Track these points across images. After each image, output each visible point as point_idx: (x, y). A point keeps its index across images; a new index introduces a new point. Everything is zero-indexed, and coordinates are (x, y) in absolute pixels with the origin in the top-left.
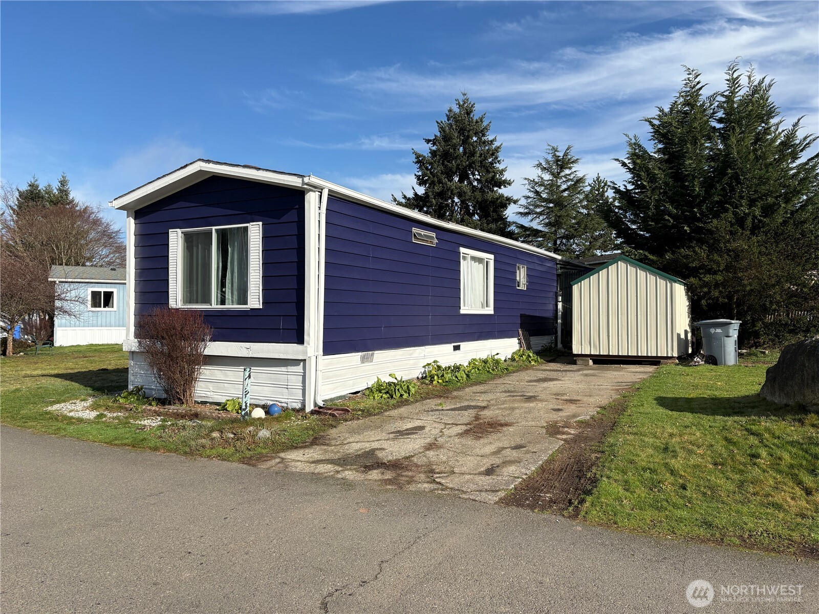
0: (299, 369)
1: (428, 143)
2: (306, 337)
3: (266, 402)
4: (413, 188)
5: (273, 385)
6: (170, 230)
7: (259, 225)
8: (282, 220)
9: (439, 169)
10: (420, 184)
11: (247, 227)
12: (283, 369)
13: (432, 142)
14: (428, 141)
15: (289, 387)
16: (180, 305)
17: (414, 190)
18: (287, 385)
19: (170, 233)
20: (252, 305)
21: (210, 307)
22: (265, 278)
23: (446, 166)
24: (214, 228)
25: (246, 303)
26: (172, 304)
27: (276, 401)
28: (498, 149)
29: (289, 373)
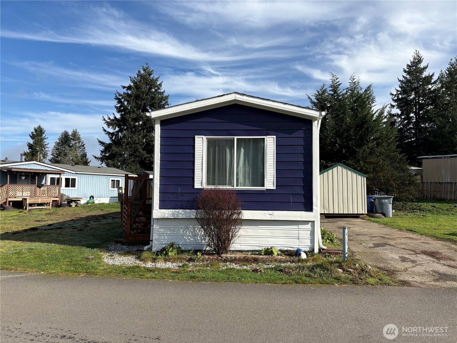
0: (309, 226)
1: (124, 88)
2: (314, 207)
3: (281, 248)
4: (114, 114)
5: (286, 237)
6: (196, 136)
7: (274, 137)
8: (293, 135)
9: (134, 104)
10: (118, 112)
11: (264, 139)
12: (295, 227)
13: (127, 88)
14: (124, 87)
15: (300, 238)
16: (205, 186)
17: (114, 115)
18: (299, 237)
19: (196, 138)
20: (268, 187)
21: (232, 188)
22: (278, 171)
23: (137, 104)
24: (236, 138)
25: (264, 186)
26: (197, 185)
27: (289, 247)
28: (167, 97)
29: (300, 230)
